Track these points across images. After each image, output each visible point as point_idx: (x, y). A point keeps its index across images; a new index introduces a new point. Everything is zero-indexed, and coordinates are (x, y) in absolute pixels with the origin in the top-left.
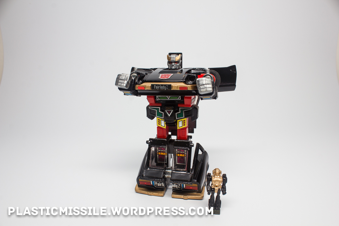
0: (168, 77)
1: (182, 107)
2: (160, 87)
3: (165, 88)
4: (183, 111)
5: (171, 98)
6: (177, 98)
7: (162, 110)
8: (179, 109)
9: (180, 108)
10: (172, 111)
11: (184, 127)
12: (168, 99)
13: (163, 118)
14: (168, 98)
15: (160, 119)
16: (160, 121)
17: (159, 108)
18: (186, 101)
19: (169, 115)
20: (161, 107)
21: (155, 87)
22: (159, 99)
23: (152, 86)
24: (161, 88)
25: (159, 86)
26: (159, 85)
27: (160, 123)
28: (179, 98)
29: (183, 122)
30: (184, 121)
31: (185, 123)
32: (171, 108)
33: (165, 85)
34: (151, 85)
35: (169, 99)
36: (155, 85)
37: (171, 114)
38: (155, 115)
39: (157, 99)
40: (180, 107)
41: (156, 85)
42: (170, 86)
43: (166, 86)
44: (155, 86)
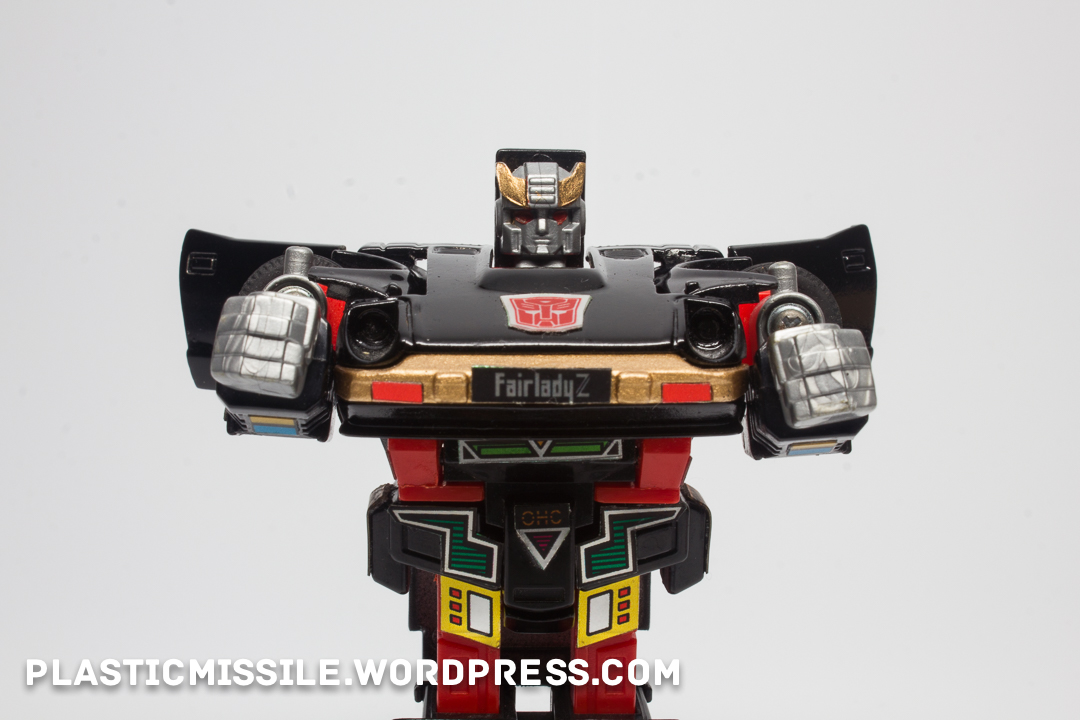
0: (567, 318)
1: (620, 506)
2: (531, 388)
3: (570, 395)
4: (629, 530)
5: (556, 449)
6: (597, 448)
7: (483, 530)
8: (599, 518)
9: (607, 514)
10: (564, 532)
11: (619, 630)
12: (535, 454)
13: (493, 579)
14: (541, 452)
15: (464, 587)
16: (463, 601)
17: (470, 514)
18: (653, 467)
19: (544, 563)
20: (479, 508)
21: (503, 388)
22: (477, 460)
23: (482, 378)
24: (545, 389)
25: (527, 383)
26: (528, 373)
27: (463, 614)
28: (614, 451)
29: (617, 600)
30: (626, 591)
31: (627, 604)
32: (556, 517)
33: (569, 374)
34: (475, 371)
35: (548, 453)
36: (498, 376)
37: (552, 552)
38: (439, 562)
39: (462, 461)
40: (610, 507)
41: (511, 373)
42: (601, 381)
43: (578, 383)
44: (498, 382)
